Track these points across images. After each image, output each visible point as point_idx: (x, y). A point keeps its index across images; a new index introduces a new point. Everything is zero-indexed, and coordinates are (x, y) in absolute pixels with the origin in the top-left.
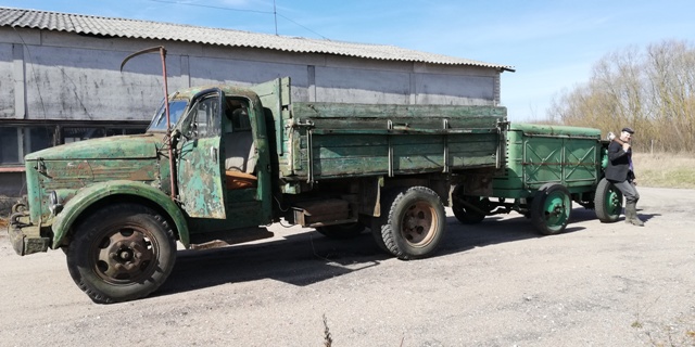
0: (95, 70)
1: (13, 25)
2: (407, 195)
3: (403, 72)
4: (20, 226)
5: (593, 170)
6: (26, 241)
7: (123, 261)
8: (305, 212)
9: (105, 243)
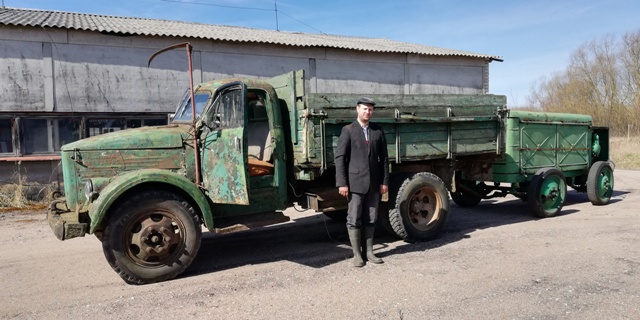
0: (116, 66)
1: (43, 25)
2: (413, 181)
3: (398, 63)
4: (59, 212)
5: (585, 155)
6: (66, 227)
7: (153, 245)
8: (319, 198)
9: (137, 228)
